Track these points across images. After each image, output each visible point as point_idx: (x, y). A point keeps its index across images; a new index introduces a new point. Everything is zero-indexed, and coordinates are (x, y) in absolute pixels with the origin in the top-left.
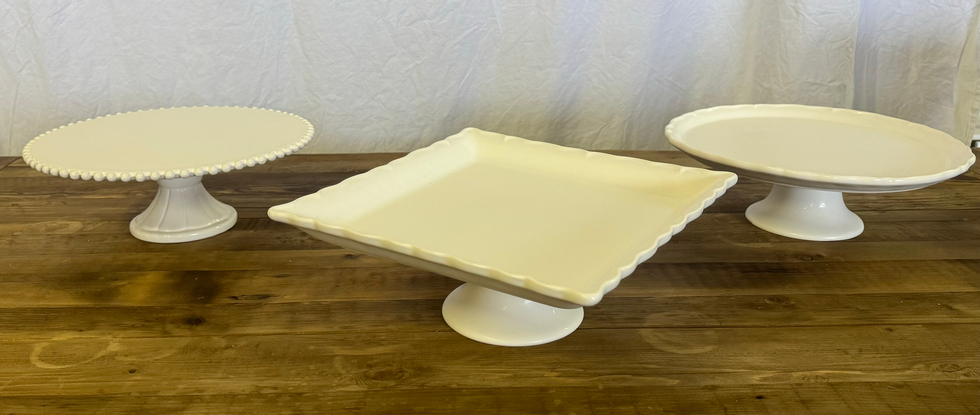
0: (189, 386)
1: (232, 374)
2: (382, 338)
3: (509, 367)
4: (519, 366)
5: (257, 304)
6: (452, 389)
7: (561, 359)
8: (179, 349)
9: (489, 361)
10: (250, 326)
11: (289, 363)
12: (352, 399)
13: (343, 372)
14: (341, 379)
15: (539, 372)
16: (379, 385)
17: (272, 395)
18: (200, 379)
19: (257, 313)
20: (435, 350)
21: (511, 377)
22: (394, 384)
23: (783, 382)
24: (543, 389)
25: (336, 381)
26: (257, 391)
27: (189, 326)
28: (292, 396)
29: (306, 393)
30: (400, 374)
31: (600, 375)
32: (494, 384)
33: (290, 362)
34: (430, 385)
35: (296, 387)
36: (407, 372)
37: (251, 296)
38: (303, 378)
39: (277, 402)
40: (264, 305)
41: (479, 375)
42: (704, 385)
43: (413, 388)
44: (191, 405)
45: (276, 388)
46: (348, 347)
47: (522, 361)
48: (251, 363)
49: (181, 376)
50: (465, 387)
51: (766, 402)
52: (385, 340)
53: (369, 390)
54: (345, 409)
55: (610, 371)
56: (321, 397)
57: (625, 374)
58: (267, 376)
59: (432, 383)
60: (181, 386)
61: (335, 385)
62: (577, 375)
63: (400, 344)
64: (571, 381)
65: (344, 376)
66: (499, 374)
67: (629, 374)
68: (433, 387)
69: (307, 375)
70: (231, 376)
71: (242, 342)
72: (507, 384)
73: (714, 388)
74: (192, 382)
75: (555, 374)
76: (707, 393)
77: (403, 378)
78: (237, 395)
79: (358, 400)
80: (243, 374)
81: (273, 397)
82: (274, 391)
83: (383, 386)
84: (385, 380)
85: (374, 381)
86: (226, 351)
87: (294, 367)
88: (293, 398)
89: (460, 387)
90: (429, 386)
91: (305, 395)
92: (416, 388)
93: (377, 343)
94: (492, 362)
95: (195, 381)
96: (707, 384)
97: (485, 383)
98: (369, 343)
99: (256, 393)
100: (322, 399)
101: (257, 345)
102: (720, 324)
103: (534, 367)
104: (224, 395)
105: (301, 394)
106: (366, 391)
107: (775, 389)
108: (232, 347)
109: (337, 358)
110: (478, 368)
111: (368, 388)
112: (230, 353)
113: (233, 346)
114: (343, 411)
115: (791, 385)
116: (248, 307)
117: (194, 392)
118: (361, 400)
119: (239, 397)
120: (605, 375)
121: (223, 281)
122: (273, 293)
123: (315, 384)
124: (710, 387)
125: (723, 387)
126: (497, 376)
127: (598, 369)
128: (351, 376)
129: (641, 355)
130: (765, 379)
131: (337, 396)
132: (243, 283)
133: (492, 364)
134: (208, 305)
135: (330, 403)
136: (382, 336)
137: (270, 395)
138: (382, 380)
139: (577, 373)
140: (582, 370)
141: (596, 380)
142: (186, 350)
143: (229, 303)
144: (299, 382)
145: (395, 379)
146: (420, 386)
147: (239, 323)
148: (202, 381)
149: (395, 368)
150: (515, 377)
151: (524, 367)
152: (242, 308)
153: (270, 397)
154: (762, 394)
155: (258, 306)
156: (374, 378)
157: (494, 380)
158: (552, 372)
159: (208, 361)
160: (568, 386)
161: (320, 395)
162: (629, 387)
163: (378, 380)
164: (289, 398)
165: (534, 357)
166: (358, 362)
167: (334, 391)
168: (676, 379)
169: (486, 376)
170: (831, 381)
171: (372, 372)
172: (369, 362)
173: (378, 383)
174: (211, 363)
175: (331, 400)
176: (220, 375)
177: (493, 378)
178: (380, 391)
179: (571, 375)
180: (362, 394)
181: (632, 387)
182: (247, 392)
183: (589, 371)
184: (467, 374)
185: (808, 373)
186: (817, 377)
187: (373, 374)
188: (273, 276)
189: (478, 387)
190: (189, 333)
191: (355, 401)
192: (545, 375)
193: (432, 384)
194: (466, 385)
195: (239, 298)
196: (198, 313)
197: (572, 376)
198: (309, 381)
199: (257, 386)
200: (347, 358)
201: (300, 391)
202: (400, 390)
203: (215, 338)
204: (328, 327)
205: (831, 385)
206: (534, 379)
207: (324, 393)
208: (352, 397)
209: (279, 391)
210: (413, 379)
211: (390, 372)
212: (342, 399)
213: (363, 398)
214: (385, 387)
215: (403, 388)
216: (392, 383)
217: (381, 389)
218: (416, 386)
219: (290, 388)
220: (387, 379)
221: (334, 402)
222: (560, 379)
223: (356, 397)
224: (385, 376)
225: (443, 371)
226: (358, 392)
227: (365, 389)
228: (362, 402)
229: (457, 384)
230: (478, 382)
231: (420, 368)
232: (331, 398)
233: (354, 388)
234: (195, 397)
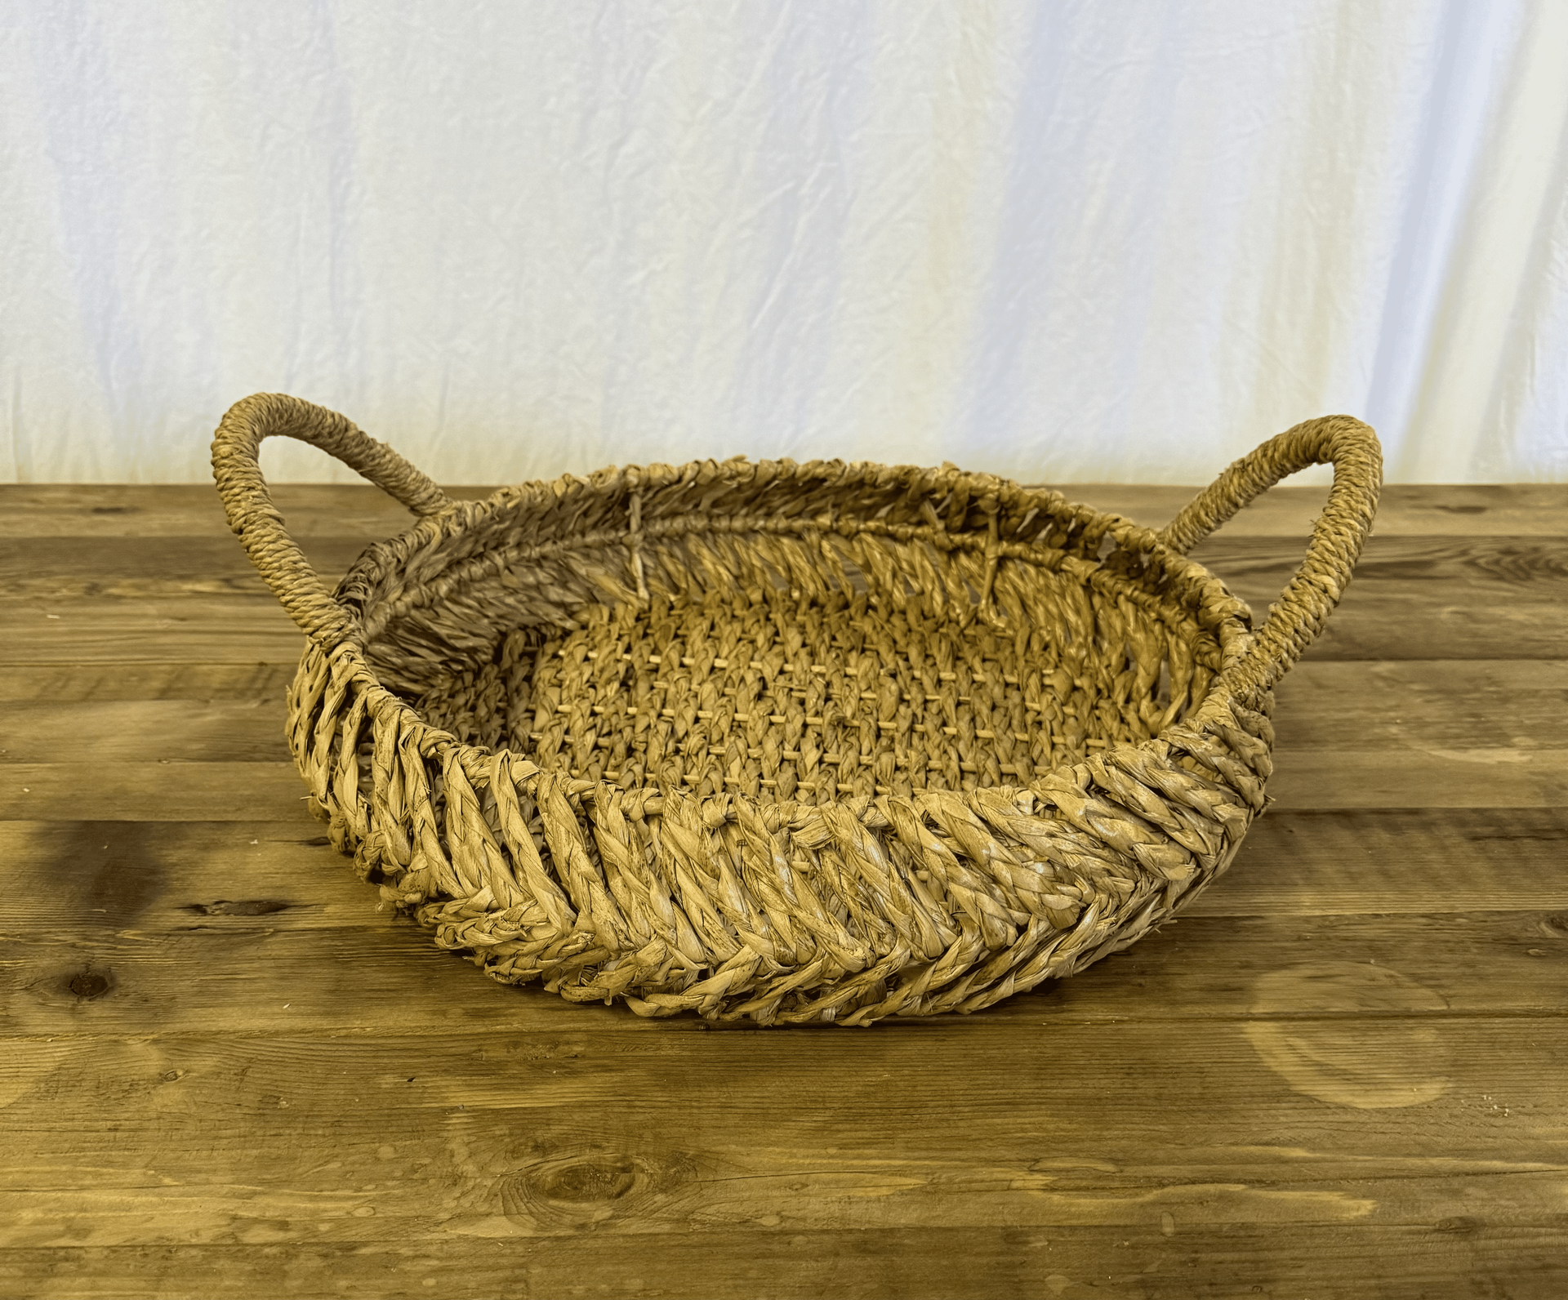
0: (51, 1216)
1: (168, 1172)
2: (577, 1049)
4: (943, 1149)
5: (254, 931)
6: (767, 1235)
7: (1051, 1127)
8: (37, 1082)
9: (859, 1134)
10: (231, 1005)
11: (324, 1136)
13: (470, 1168)
14: (463, 1194)
15: (998, 1173)
16: (567, 1219)
17: (274, 1250)
18: (82, 1188)
19: (251, 960)
20: (715, 1094)
21: (922, 1190)
22: (608, 1214)
24: (1013, 1237)
25: (449, 1203)
26: (233, 1235)
27: (71, 1001)
28: (325, 1256)
29: (365, 1244)
30: (624, 1178)
32: (877, 1217)
33: (327, 1132)
34: (703, 1217)
35: (339, 1224)
36: (643, 1171)
37: (241, 903)
38: (360, 1190)
39: (285, 1275)
40: (273, 934)
41: (838, 1182)
42: (1440, 1217)
43: (657, 1230)
44: (49, 1283)
45: (283, 1225)
46: (485, 1080)
47: (947, 1133)
48: (224, 1133)
49: (31, 1177)
50: (801, 1226)
52: (584, 1056)
53: (539, 1234)
55: (1185, 1171)
56: (407, 1258)
57: (1228, 1181)
58: (262, 1183)
59: (711, 1210)
60: (28, 1215)
61: (447, 1216)
62: (1096, 1186)
63: (622, 1071)
64: (1088, 1205)
65: (471, 1184)
66: (887, 1180)
67: (1239, 1182)
69: (370, 1181)
70: (167, 1181)
71: (204, 1063)
72: (908, 1217)
73: (1467, 1228)
74: (57, 1200)
75: (1039, 1179)
76: (1456, 1247)
77: (632, 1191)
78: (179, 1247)
79: (508, 1273)
80: (199, 1172)
81: (275, 1257)
82: (280, 1236)
85: (553, 1202)
86: (161, 1090)
87: (337, 1150)
88: (330, 1261)
89: (787, 1225)
90: (702, 1223)
91: (364, 1251)
92: (666, 1227)
93: (564, 1067)
94: (867, 1135)
95: (68, 1194)
96: (1448, 1215)
97: (855, 1211)
98: (540, 1070)
99: (230, 1242)
100: (407, 1266)
101: (244, 1072)
102: (1445, 1008)
103: (983, 1154)
104: (143, 1246)
105: (350, 1248)
106: (532, 1240)
108: (177, 1077)
109: (456, 1120)
110: (832, 1157)
111: (536, 1230)
112: (170, 1097)
113: (180, 1073)
116: (232, 939)
117: (61, 1235)
118: (517, 1272)
119: (182, 1254)
120: (1174, 1184)
121: (174, 856)
122: (296, 895)
123: (392, 1211)
124: (1458, 1223)
125: (1494, 1226)
126: (884, 1188)
127: (1152, 1161)
128: (489, 1183)
129: (1261, 1113)
131: (450, 1257)
132: (220, 861)
133: (868, 1143)
134: (128, 934)
135: (431, 1282)
136: (576, 1043)
137: (267, 1250)
138: (573, 1199)
139: (1099, 1178)
140: (1110, 1168)
141: (1153, 1204)
142: (56, 1083)
143: (182, 924)
144: (348, 1205)
145: (610, 1197)
146: (678, 1221)
147: (201, 993)
148: (89, 1196)
149: (609, 1156)
150: (931, 1192)
151: (958, 1154)
152: (212, 942)
153: (267, 1257)
155: (254, 936)
156: (554, 1193)
157: (879, 1200)
158: (1031, 1171)
159: (109, 1124)
160: (1082, 1221)
161: (405, 1251)
162: (1244, 1226)
163: (566, 1198)
164: (317, 1263)
165: (979, 1121)
166: (511, 1135)
167: (445, 1237)
168: (1364, 1197)
169: (855, 1186)
171: (551, 1168)
172: (541, 1135)
173: (563, 1211)
174: (116, 1130)
175: (434, 1272)
176: (135, 1175)
177: (873, 1194)
178: (570, 1238)
179: (1084, 1183)
180: (520, 1249)
181: (1253, 1226)
182: (206, 1238)
183: (1130, 1171)
184: (803, 1178)
187: (549, 1179)
188: (301, 842)
189: (837, 1226)
190: (69, 1024)
191: (501, 1274)
192: (1015, 1185)
194: (804, 1219)
195: (209, 910)
196: (100, 956)
197: (1087, 1189)
198: (374, 1200)
199: (234, 1218)
200: (483, 1117)
201: (350, 1235)
202: (624, 1236)
203: (136, 1046)
204: (434, 1013)
206: (985, 1198)
207: (416, 1244)
208: (491, 1261)
209: (292, 1235)
210: (660, 1198)
211: (596, 1170)
212: (463, 1270)
213: (521, 1266)
214: (583, 1226)
215: (632, 1230)
216: (601, 1211)
217: (571, 1232)
218: (667, 1220)
219: (324, 1227)
220: (588, 1197)
221: (444, 1279)
222: (1056, 1198)
223: (504, 1261)
224: (584, 1184)
225: (740, 1168)
226: (508, 1241)
227: (529, 1233)
228: (517, 1281)
229: (778, 1213)
230: (835, 1209)
231: (677, 1159)
232: (434, 1263)
233: (498, 1228)
234: (62, 1253)
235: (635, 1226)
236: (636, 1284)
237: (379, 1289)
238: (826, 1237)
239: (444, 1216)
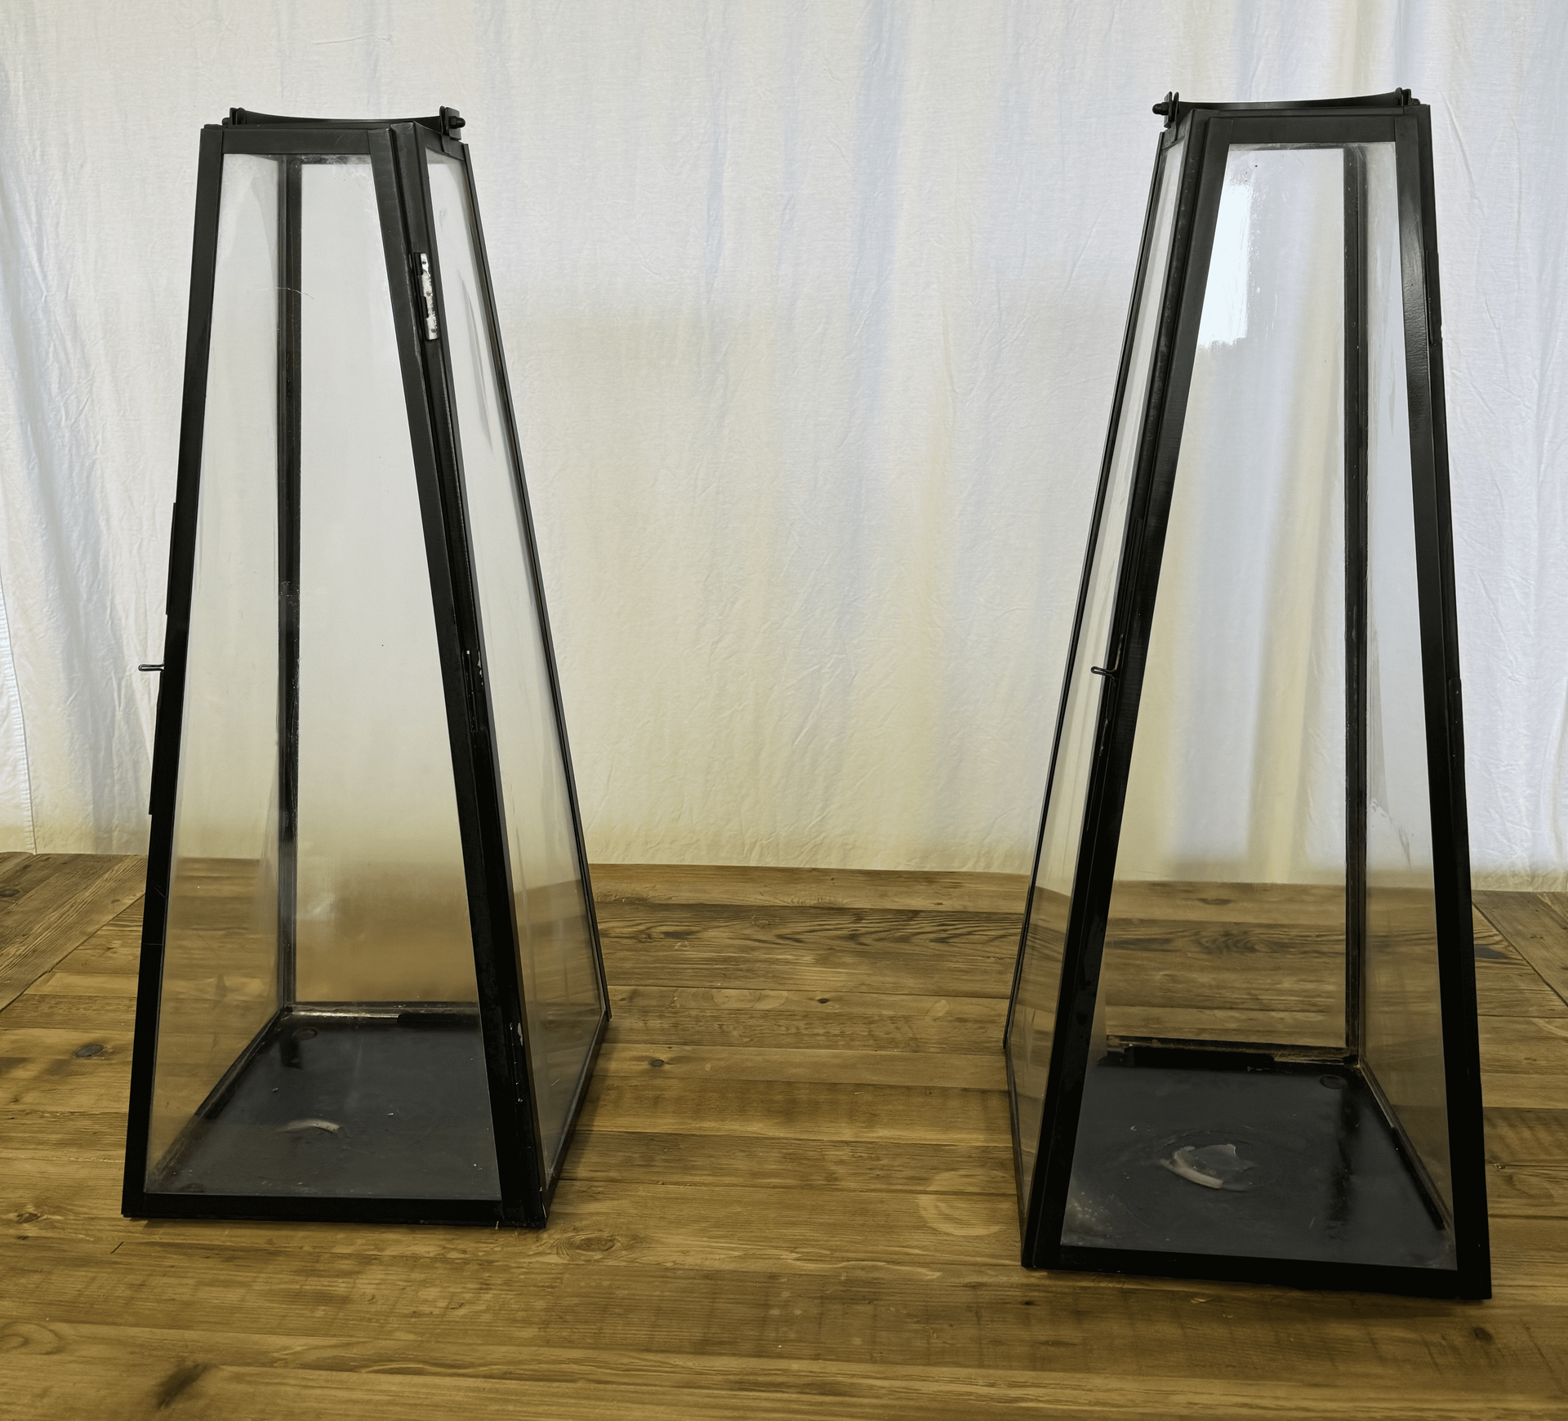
3: (742, 1242)
4: (751, 1241)
6: (667, 1269)
7: (808, 1235)
9: (719, 1233)
12: (548, 1274)
13: (546, 1236)
14: (540, 1245)
15: (776, 1252)
16: (583, 1258)
17: (460, 1261)
20: (658, 1213)
21: (739, 1257)
22: (600, 1257)
24: (773, 1277)
25: (534, 1247)
26: (444, 1254)
28: (480, 1264)
29: (497, 1261)
30: (610, 1244)
32: (717, 1265)
34: (641, 1261)
35: (488, 1253)
36: (619, 1241)
41: (703, 1251)
42: (970, 1281)
43: (621, 1264)
45: (464, 1252)
50: (682, 1267)
53: (570, 1262)
54: (538, 1287)
55: (860, 1255)
57: (878, 1261)
59: (645, 1258)
62: (819, 1259)
64: (811, 1266)
65: (544, 1241)
66: (725, 1252)
68: (644, 1264)
72: (731, 1266)
75: (793, 1255)
77: (612, 1249)
78: (421, 1257)
79: (554, 1276)
81: (459, 1263)
82: (463, 1256)
83: (587, 1258)
84: (591, 1251)
85: (578, 1251)
88: (481, 1266)
89: (676, 1266)
90: (641, 1263)
91: (496, 1264)
92: (624, 1264)
93: (591, 1196)
94: (722, 1233)
96: (974, 1281)
97: (707, 1263)
99: (442, 1256)
100: (514, 1270)
103: (772, 1244)
104: (406, 1256)
105: (490, 1262)
106: (566, 1265)
110: (702, 1242)
114: (536, 1289)
117: (373, 1250)
118: (559, 1276)
119: (422, 1260)
120: (853, 1260)
123: (511, 1249)
126: (723, 1255)
128: (552, 1241)
131: (532, 1268)
135: (523, 1277)
137: (456, 1261)
138: (587, 1250)
139: (820, 1256)
141: (841, 1268)
144: (491, 1246)
145: (603, 1251)
146: (631, 1262)
149: (605, 1235)
150: (745, 1257)
151: (758, 1244)
153: (456, 1263)
156: (579, 1247)
157: (719, 1259)
160: (806, 1273)
161: (513, 1265)
162: (881, 1278)
163: (584, 1250)
167: (530, 1261)
168: (935, 1271)
169: (710, 1253)
172: (577, 1224)
173: (581, 1254)
175: (525, 1273)
177: (717, 1257)
178: (583, 1265)
179: (814, 1258)
180: (561, 1267)
184: (687, 1249)
189: (697, 1268)
191: (551, 1276)
192: (782, 1257)
193: (647, 1260)
194: (685, 1265)
197: (814, 1260)
198: (503, 1245)
201: (491, 1258)
202: (606, 1266)
206: (767, 1261)
207: (518, 1263)
208: (548, 1271)
209: (467, 1256)
210: (624, 1253)
211: (599, 1240)
212: (536, 1273)
213: (560, 1274)
214: (589, 1261)
215: (610, 1263)
216: (598, 1256)
217: (583, 1263)
218: (625, 1261)
219: (481, 1254)
220: (593, 1250)
221: (528, 1276)
222: (798, 1263)
223: (553, 1271)
224: (592, 1244)
225: (663, 1243)
226: (556, 1264)
227: (565, 1262)
228: (559, 1278)
229: (674, 1262)
230: (699, 1262)
231: (635, 1238)
232: (525, 1270)
233: (553, 1259)
234: (373, 1257)
235: (611, 1263)
236: (606, 1283)
237: (501, 1278)
238: (692, 1272)
239: (531, 1253)
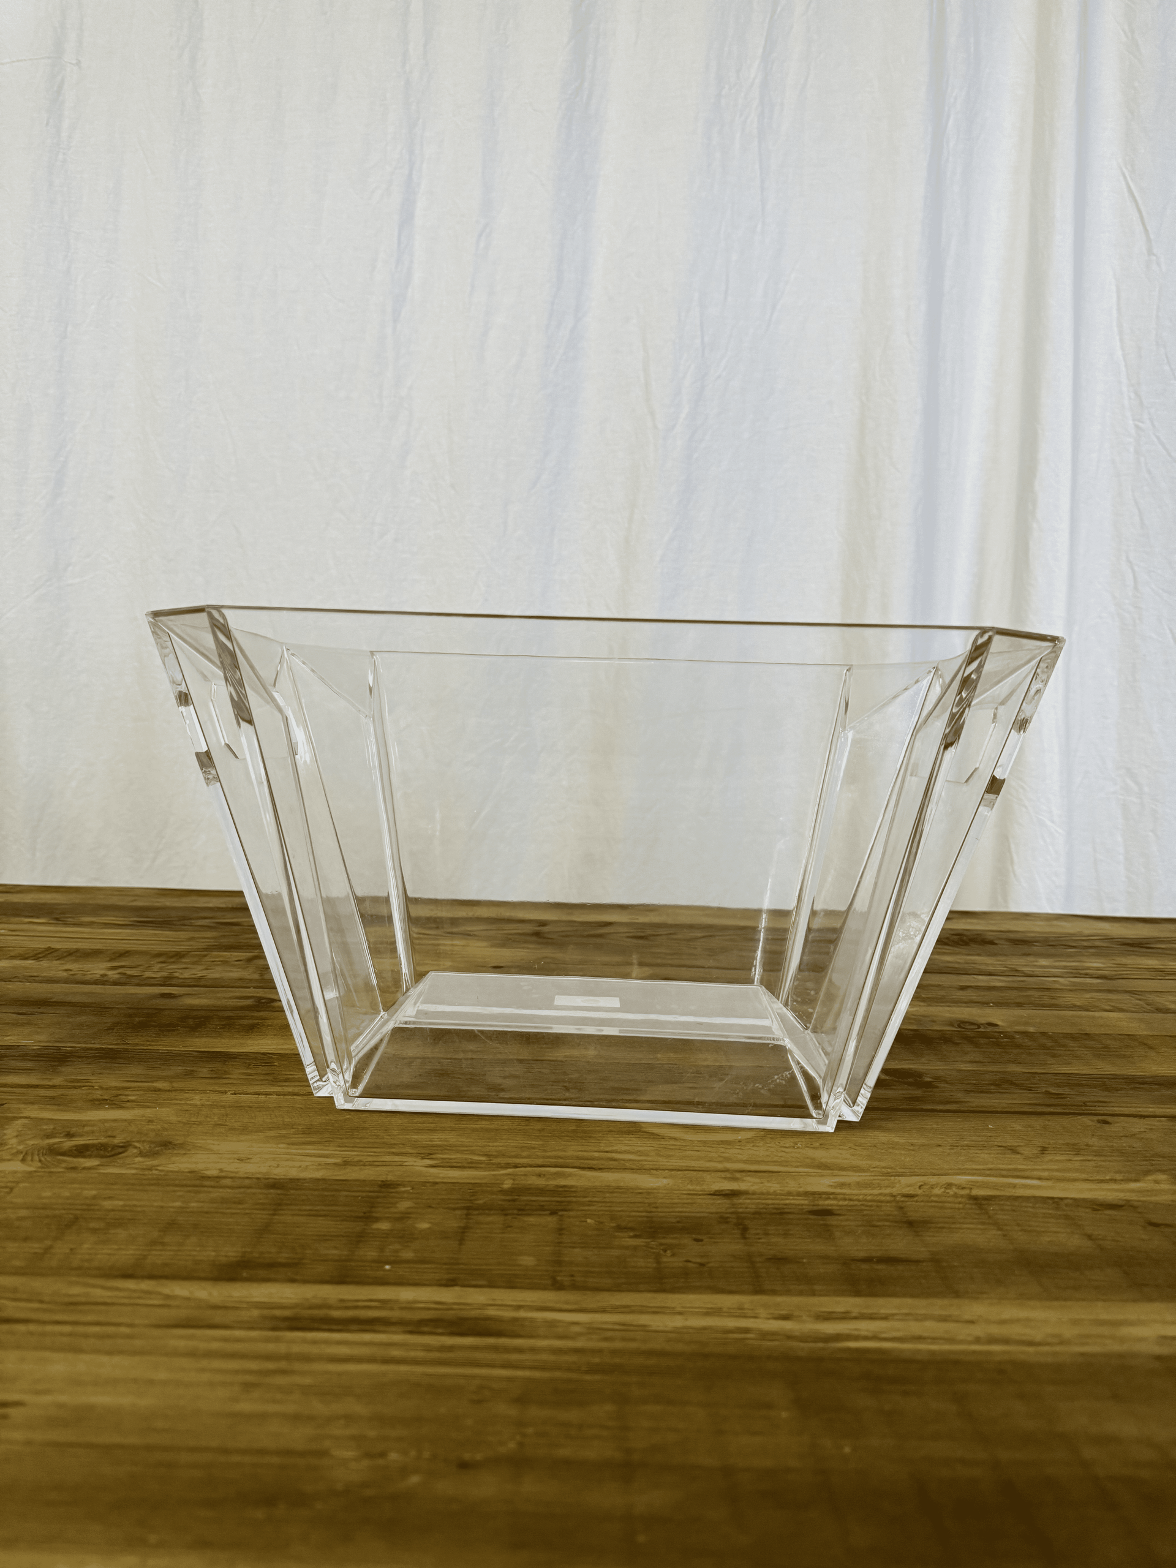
3: (343, 1149)
23: (880, 1191)
31: (516, 1167)
51: (832, 1221)
68: (168, 1172)
83: (70, 1166)
84: (83, 1157)
107: (859, 1200)
115: (894, 1196)
130: (842, 1185)
154: (830, 1208)
170: (975, 1192)
185: (933, 1180)
186: (949, 1185)
193: (172, 1167)
205: (975, 1198)
